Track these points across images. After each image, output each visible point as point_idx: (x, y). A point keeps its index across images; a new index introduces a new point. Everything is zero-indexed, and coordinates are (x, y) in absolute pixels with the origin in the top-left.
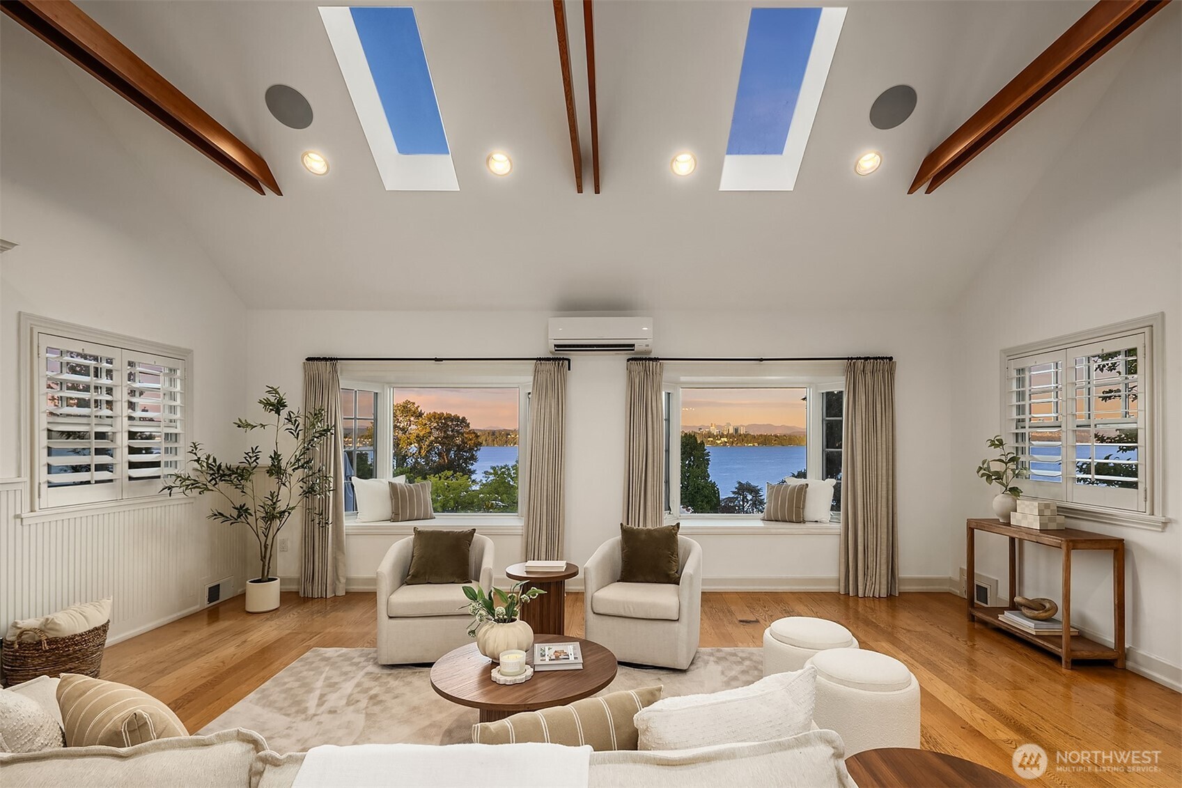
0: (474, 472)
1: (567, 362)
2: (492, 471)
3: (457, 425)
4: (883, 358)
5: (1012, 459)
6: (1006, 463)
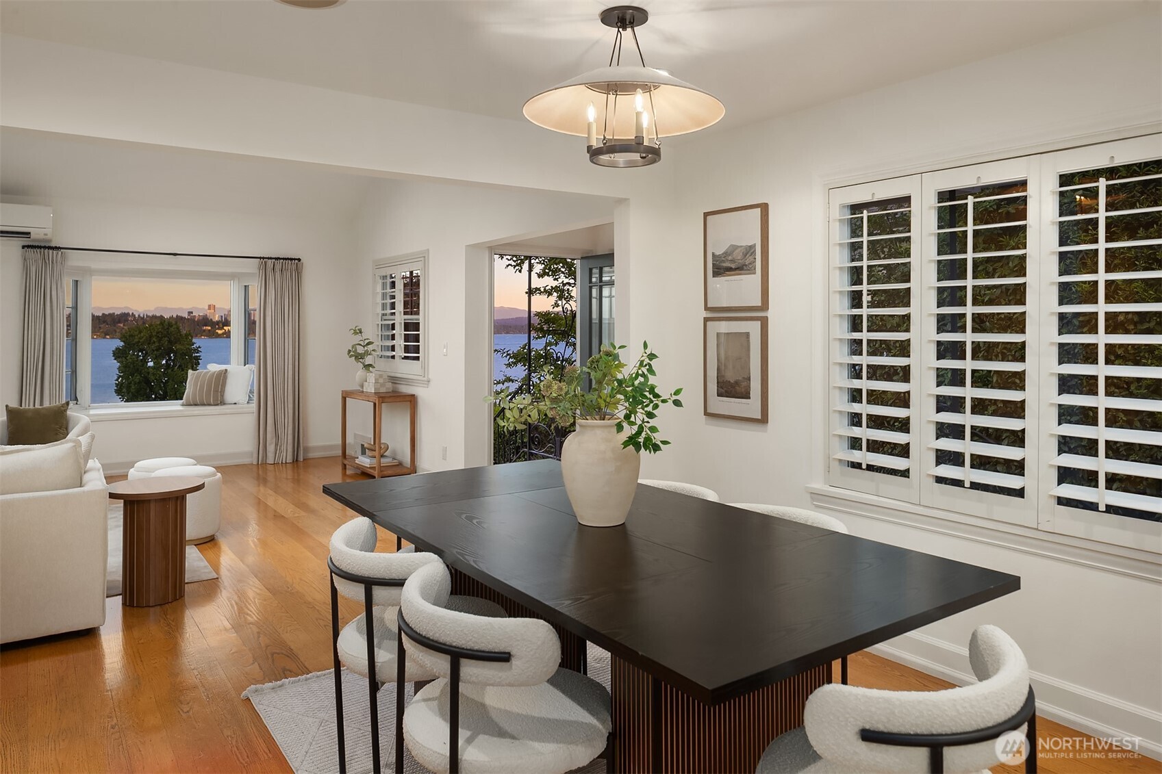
4: (291, 259)
5: (368, 344)
6: (364, 347)
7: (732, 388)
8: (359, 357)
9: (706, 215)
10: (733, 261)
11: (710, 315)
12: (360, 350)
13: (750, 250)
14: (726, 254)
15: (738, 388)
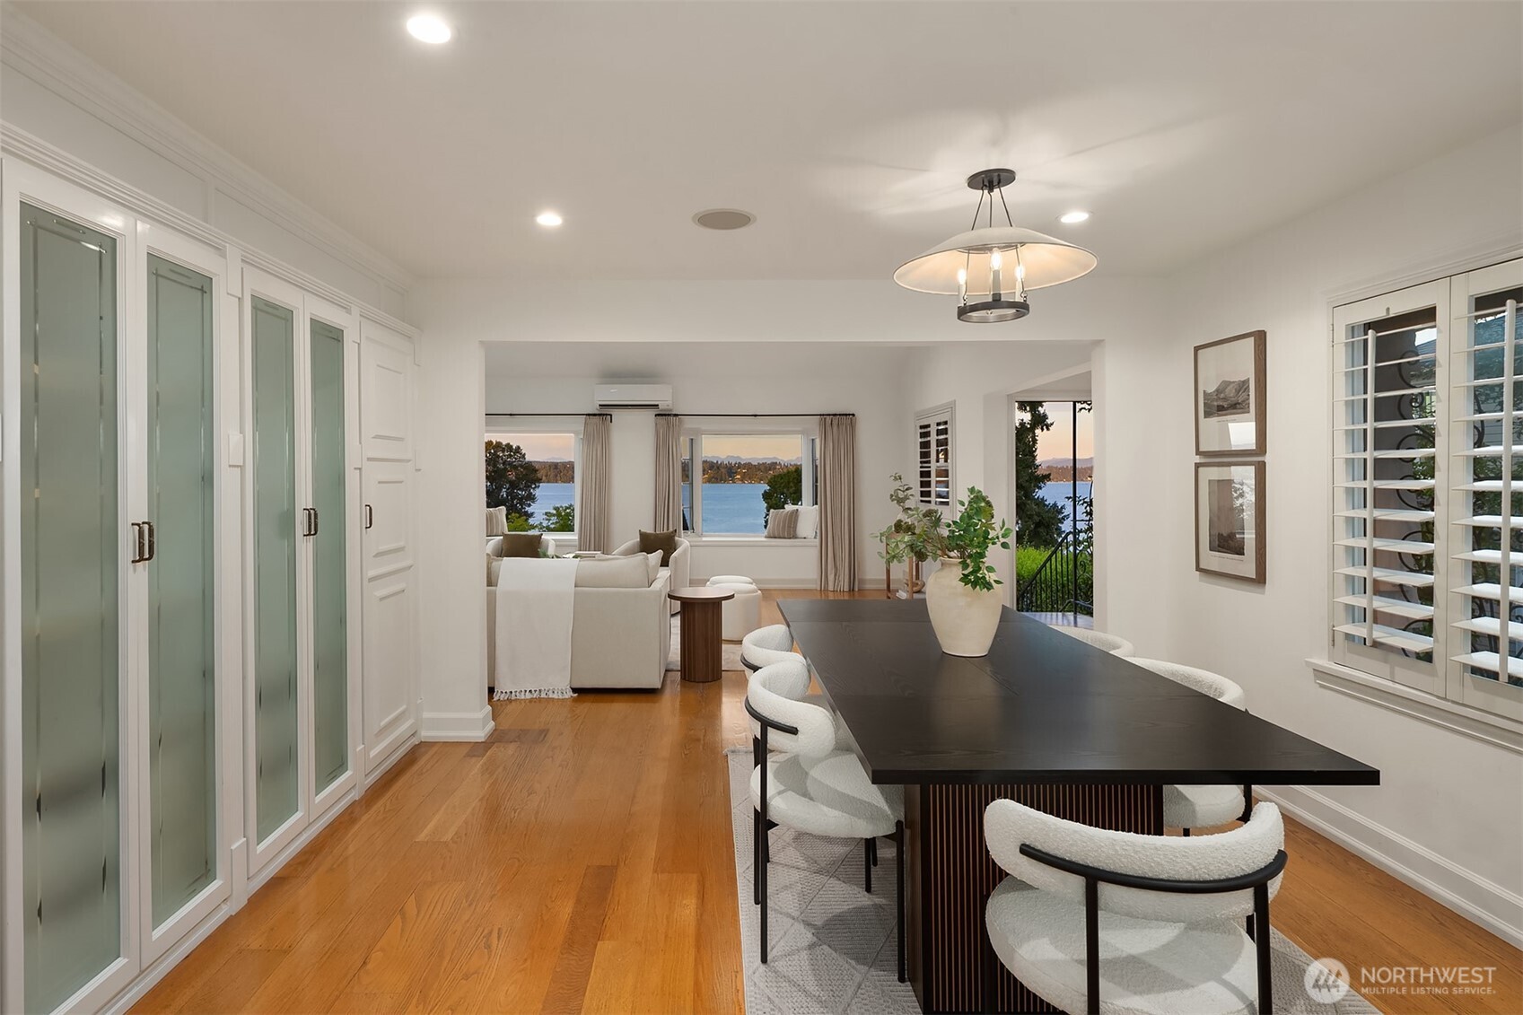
0: (531, 515)
1: (609, 417)
2: (555, 512)
3: (510, 456)
5: (907, 489)
6: (904, 491)
7: (1227, 542)
8: (900, 501)
9: (1197, 349)
10: (1225, 399)
11: (1203, 460)
12: (901, 495)
13: (1243, 385)
14: (1218, 391)
15: (1230, 542)
